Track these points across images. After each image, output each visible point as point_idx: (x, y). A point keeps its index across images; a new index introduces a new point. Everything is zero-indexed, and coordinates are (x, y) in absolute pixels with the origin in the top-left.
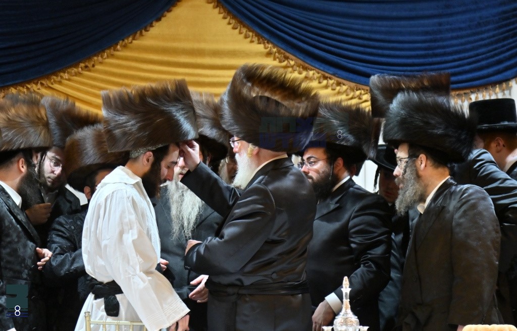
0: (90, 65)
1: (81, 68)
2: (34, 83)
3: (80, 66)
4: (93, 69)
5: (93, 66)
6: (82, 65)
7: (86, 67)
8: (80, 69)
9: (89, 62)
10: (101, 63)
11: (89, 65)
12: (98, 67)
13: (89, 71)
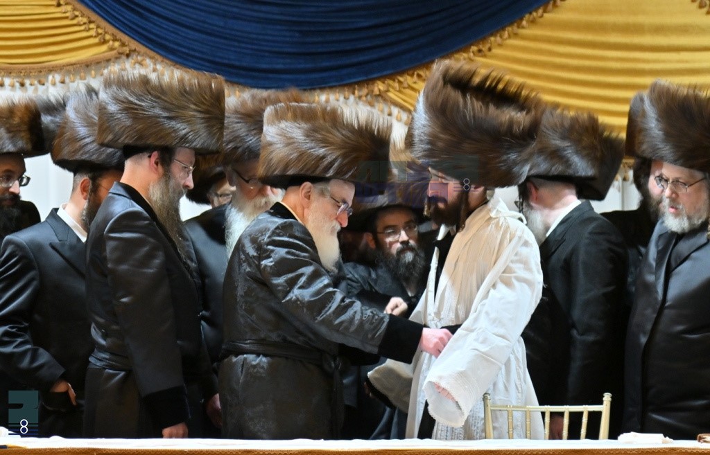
0: (485, 49)
1: (473, 52)
2: (408, 75)
3: (471, 50)
4: (489, 53)
5: (490, 49)
6: (474, 48)
7: (480, 51)
8: (471, 54)
9: (483, 43)
10: (500, 45)
11: (483, 49)
12: (496, 51)
13: (485, 56)
